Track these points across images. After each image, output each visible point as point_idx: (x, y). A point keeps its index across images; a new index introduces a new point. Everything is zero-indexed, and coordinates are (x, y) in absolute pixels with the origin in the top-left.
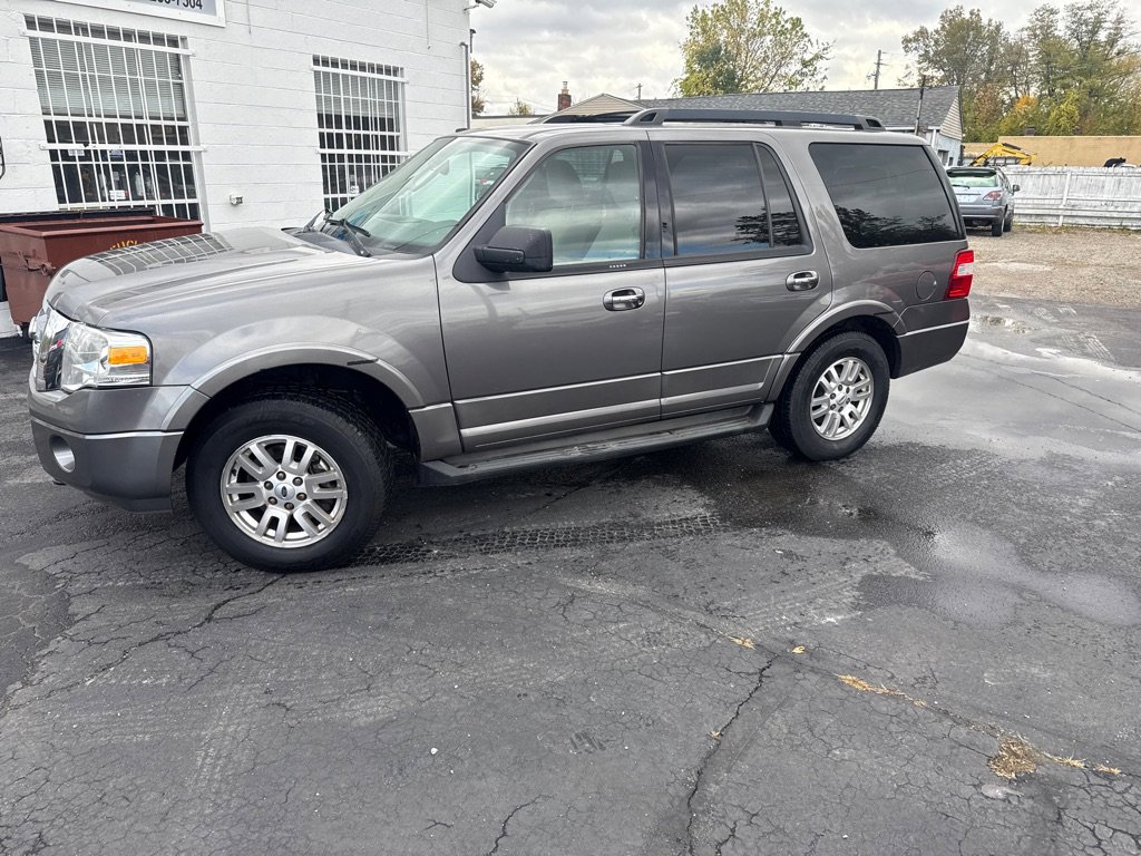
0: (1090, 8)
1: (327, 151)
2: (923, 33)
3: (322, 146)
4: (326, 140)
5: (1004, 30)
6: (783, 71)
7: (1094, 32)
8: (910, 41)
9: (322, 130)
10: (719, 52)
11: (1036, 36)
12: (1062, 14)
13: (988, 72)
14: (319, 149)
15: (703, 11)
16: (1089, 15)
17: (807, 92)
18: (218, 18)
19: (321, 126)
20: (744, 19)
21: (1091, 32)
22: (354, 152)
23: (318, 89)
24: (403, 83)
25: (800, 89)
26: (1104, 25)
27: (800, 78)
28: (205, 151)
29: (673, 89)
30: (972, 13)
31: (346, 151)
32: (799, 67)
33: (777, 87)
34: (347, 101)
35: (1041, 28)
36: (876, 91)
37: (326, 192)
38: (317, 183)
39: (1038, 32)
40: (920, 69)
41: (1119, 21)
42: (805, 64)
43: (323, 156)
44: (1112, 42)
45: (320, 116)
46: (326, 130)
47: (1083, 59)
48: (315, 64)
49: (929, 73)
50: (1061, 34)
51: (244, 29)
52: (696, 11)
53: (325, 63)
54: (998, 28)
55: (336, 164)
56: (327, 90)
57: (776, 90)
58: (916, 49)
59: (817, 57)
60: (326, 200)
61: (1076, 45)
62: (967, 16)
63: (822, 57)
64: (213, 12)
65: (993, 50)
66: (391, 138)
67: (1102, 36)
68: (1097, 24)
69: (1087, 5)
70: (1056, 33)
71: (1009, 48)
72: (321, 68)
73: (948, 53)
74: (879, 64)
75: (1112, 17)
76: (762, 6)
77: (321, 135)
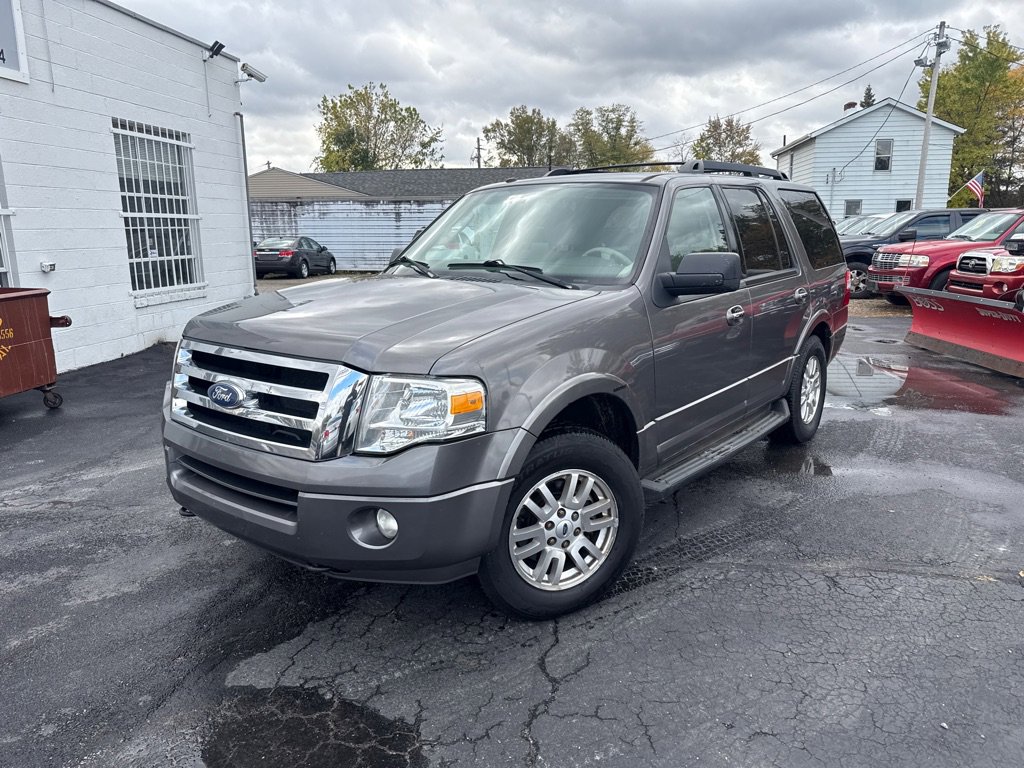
0: (613, 111)
1: (129, 215)
2: (498, 124)
3: (125, 210)
4: (129, 204)
5: (558, 126)
6: (407, 152)
7: (617, 129)
8: (489, 131)
9: (123, 194)
10: (353, 134)
11: (579, 130)
12: (595, 114)
13: (550, 157)
14: (122, 212)
15: (332, 100)
16: (612, 116)
17: (430, 169)
18: (22, 74)
19: (123, 190)
20: (370, 108)
21: (615, 128)
22: (153, 215)
23: (118, 152)
24: (191, 149)
25: (424, 167)
26: (624, 124)
27: (421, 158)
28: (14, 215)
29: (315, 166)
30: (534, 111)
31: (145, 215)
32: (419, 149)
33: (407, 165)
34: (144, 165)
35: (582, 124)
36: (479, 169)
37: (131, 257)
38: (122, 248)
39: (580, 127)
40: (499, 154)
41: (632, 121)
42: (424, 145)
43: (126, 219)
44: (630, 136)
45: (121, 180)
46: (127, 194)
47: (614, 148)
48: (114, 126)
49: (506, 157)
50: (596, 129)
51: (47, 88)
52: (325, 100)
53: (123, 127)
54: (554, 123)
55: (139, 228)
56: (127, 154)
57: (404, 167)
58: (494, 137)
59: (433, 140)
60: (131, 264)
61: (605, 138)
62: (530, 113)
63: (436, 140)
64: (16, 66)
65: (551, 141)
66: (184, 201)
67: (623, 131)
68: (619, 123)
69: (611, 108)
70: (593, 128)
71: (563, 138)
72: (119, 131)
73: (520, 142)
74: (479, 149)
75: (627, 118)
76: (382, 98)
77: (123, 198)
